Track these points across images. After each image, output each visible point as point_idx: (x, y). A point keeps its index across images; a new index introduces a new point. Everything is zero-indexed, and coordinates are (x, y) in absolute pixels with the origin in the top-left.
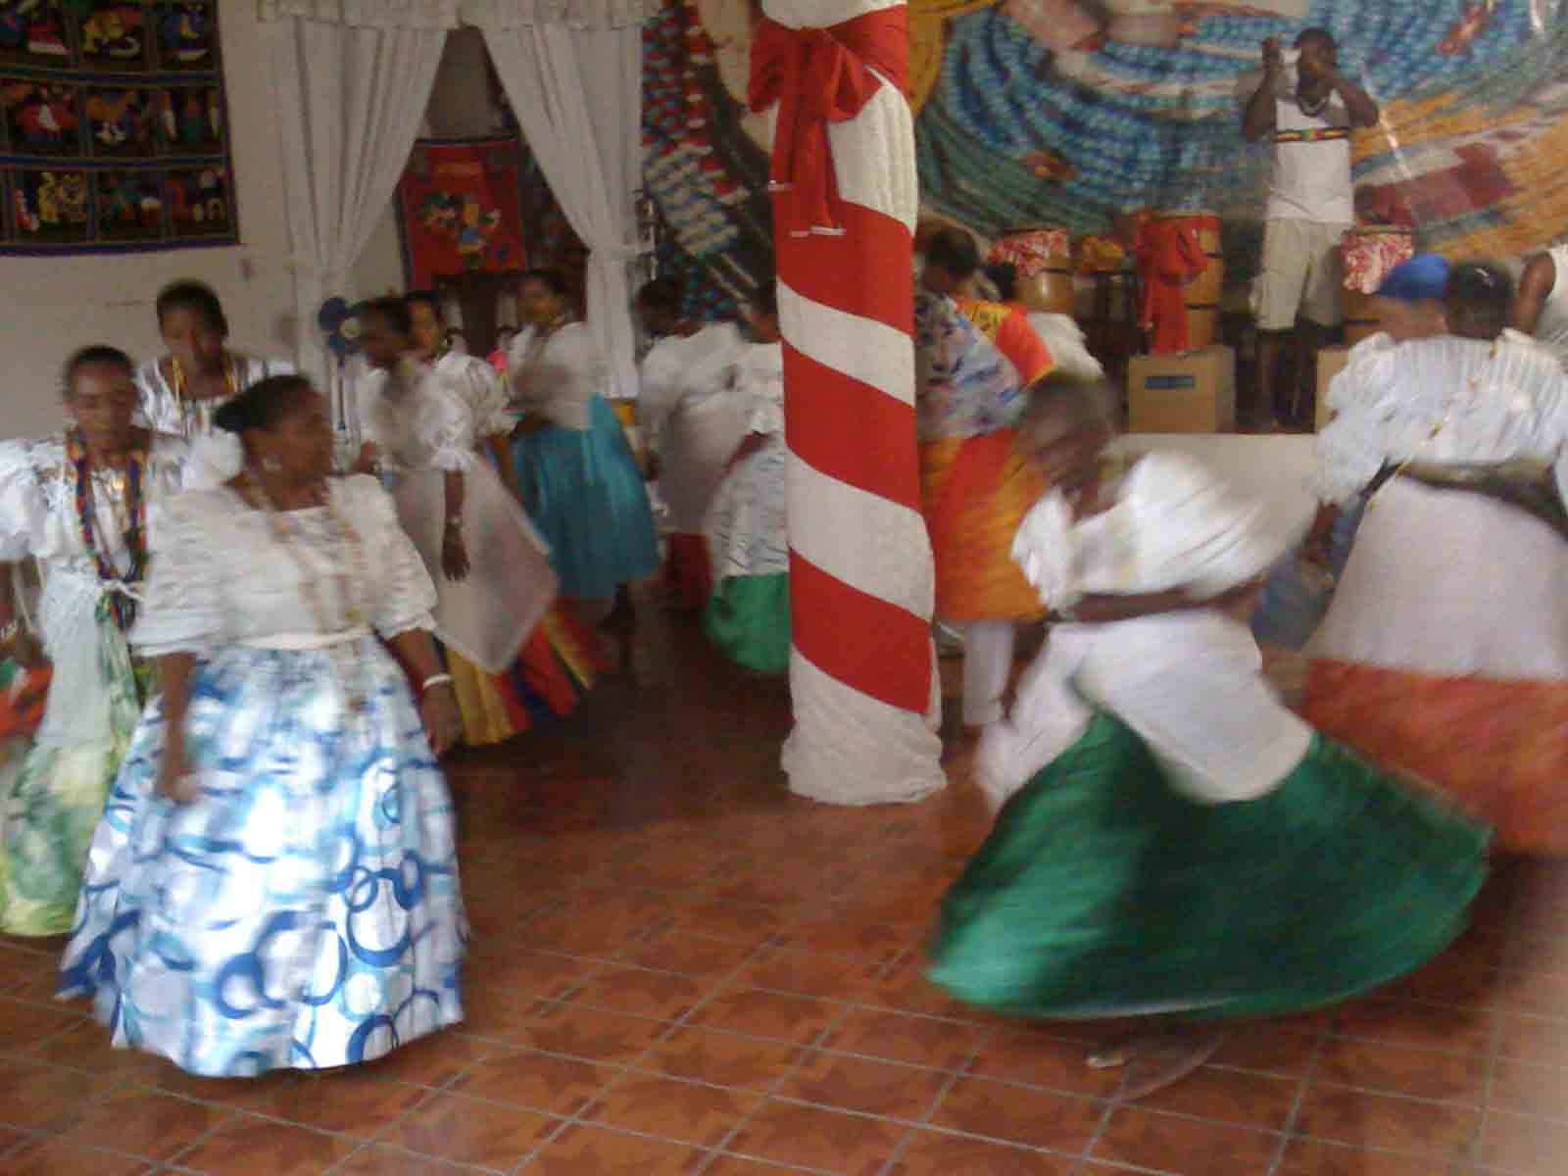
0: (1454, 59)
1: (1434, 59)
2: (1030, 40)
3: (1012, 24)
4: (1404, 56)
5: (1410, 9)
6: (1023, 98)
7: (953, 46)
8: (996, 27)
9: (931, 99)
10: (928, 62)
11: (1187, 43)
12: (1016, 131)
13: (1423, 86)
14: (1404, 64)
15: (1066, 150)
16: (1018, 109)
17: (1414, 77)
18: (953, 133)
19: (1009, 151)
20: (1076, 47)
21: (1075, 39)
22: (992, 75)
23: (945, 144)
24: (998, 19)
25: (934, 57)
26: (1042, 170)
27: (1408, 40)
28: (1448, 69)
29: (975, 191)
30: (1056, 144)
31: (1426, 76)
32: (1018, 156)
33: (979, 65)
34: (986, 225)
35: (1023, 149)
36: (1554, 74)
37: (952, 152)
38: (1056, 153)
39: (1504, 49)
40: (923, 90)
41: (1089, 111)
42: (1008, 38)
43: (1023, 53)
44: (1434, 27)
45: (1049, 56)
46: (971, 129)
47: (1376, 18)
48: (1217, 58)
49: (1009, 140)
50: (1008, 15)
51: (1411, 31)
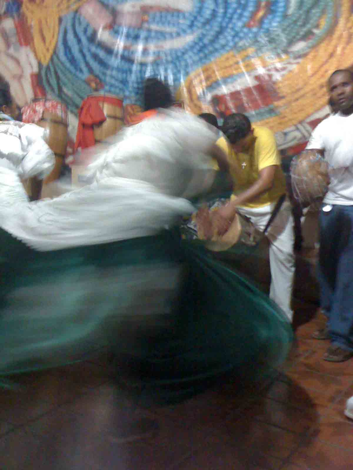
0: (255, 30)
1: (245, 30)
2: (88, 25)
3: (82, 18)
4: (232, 29)
5: (234, 6)
6: (85, 51)
7: (62, 28)
8: (76, 19)
9: (55, 52)
10: (53, 36)
11: (146, 25)
12: (83, 66)
13: (241, 44)
14: (233, 33)
15: (101, 75)
16: (84, 56)
17: (237, 40)
18: (61, 67)
19: (80, 75)
20: (105, 28)
21: (102, 25)
22: (75, 41)
23: (59, 72)
24: (77, 16)
25: (56, 33)
26: (93, 85)
27: (234, 21)
28: (251, 35)
29: (69, 94)
30: (97, 73)
31: (241, 39)
32: (84, 77)
33: (70, 36)
34: (73, 109)
35: (86, 75)
36: (298, 37)
37: (61, 75)
38: (97, 77)
39: (275, 24)
40: (52, 47)
41: (109, 57)
42: (80, 23)
43: (85, 31)
44: (246, 14)
45: (95, 33)
46: (68, 65)
48: (157, 32)
49: (81, 71)
50: (80, 15)
51: (236, 16)
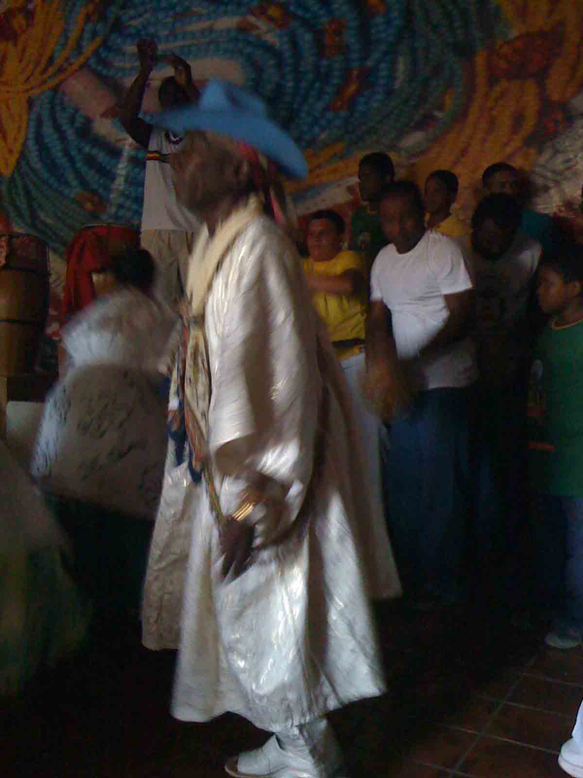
0: (343, 113)
1: (330, 115)
2: (77, 110)
3: (66, 99)
4: (309, 113)
5: (310, 76)
6: (74, 153)
7: (33, 116)
8: (57, 101)
9: (23, 155)
10: (20, 128)
12: (70, 176)
13: (323, 136)
14: (309, 120)
15: (101, 191)
16: (72, 160)
17: (316, 130)
18: (35, 179)
19: (66, 192)
20: (104, 115)
21: (102, 109)
22: (55, 136)
23: (31, 187)
24: (59, 95)
25: (24, 125)
26: (89, 206)
27: (311, 100)
28: (338, 122)
29: (49, 221)
30: (95, 187)
31: (323, 129)
32: (72, 196)
33: (48, 130)
34: (57, 245)
35: (75, 191)
36: (412, 124)
37: (34, 192)
38: (94, 192)
39: (375, 105)
40: (18, 147)
41: (113, 162)
42: (64, 109)
43: (72, 120)
44: (329, 89)
45: (89, 121)
46: (46, 175)
47: (290, 84)
49: (67, 183)
50: (64, 94)
51: (313, 93)
